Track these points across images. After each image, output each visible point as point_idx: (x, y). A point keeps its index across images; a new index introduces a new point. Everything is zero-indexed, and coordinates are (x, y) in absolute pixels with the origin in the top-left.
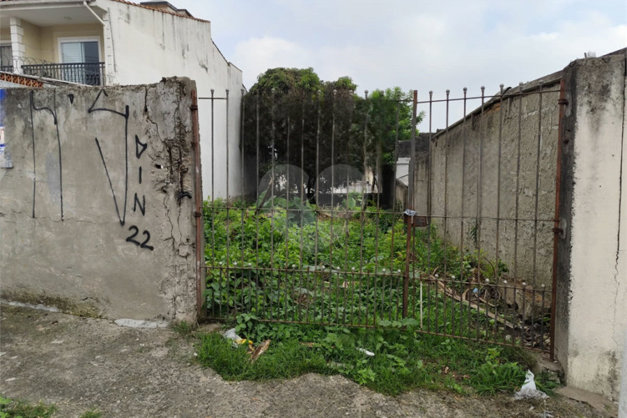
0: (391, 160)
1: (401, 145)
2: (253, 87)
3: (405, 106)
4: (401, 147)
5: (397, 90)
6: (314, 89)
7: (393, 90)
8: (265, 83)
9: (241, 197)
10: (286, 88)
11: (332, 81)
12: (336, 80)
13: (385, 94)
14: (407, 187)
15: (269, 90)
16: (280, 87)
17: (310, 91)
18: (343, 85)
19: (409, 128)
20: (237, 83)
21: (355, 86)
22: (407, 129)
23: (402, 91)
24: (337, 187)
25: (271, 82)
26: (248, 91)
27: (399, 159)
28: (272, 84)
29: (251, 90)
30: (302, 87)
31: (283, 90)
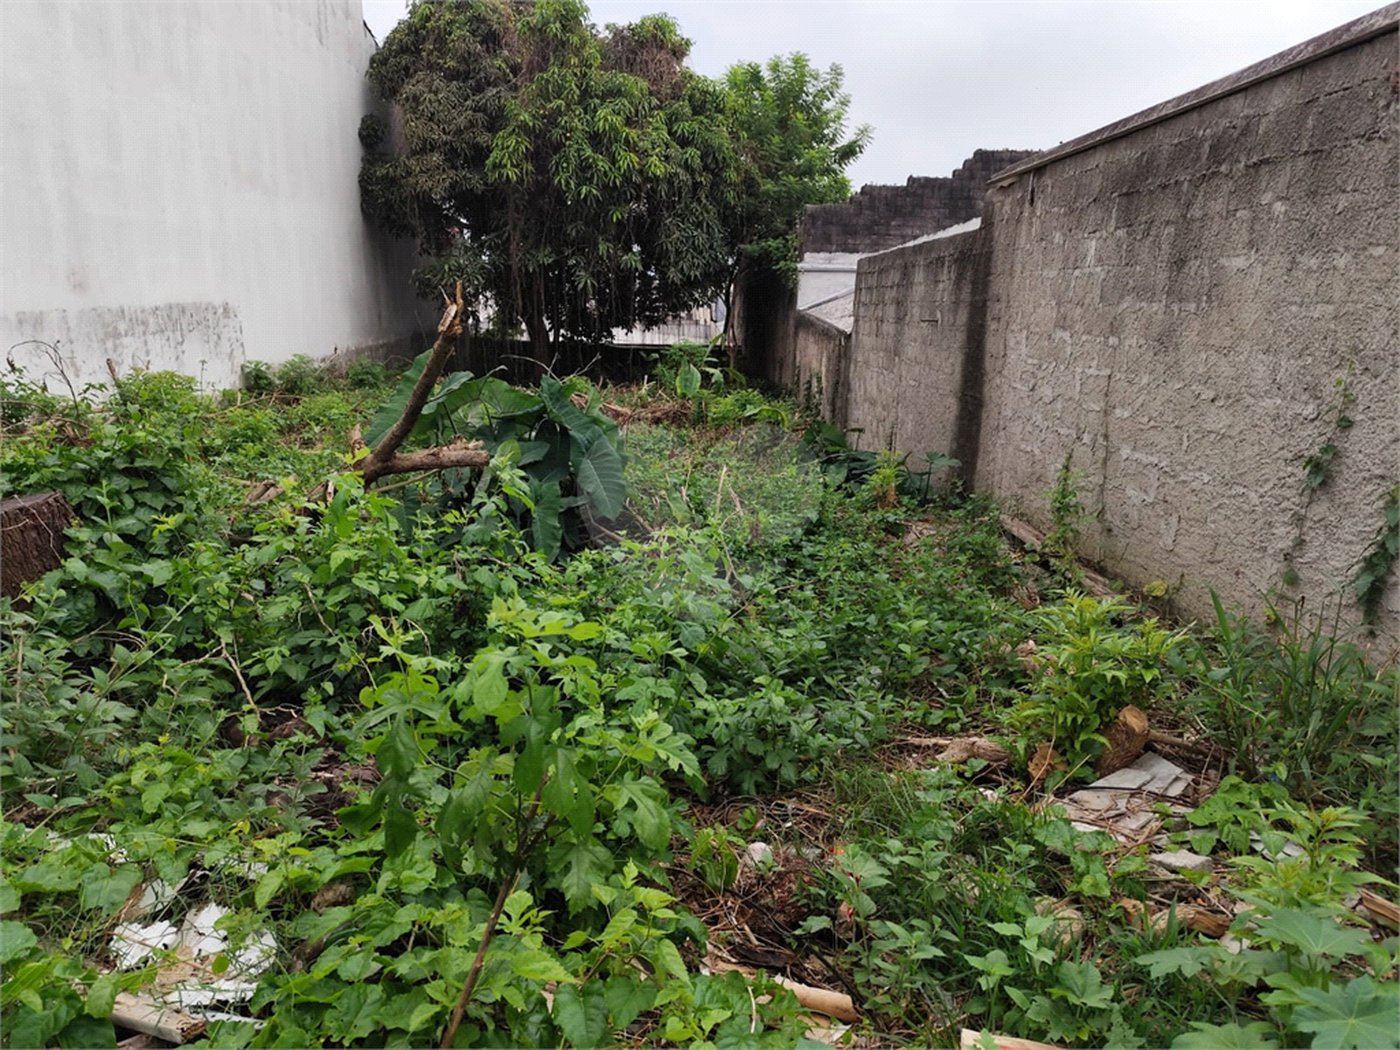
0: (784, 258)
1: (813, 217)
2: (395, 31)
3: (819, 109)
4: (813, 224)
5: (799, 62)
6: (575, 40)
7: (787, 63)
8: (428, 19)
9: (370, 348)
10: (492, 40)
11: (622, 22)
12: (636, 21)
13: (766, 74)
14: (848, 337)
15: (441, 40)
16: (473, 33)
17: (563, 44)
18: (655, 36)
19: (828, 171)
20: (347, 15)
21: (688, 43)
22: (822, 175)
23: (812, 65)
24: (628, 327)
25: (448, 16)
26: (381, 45)
27: (807, 256)
28: (451, 23)
29: (389, 41)
30: (540, 30)
31: (481, 43)
